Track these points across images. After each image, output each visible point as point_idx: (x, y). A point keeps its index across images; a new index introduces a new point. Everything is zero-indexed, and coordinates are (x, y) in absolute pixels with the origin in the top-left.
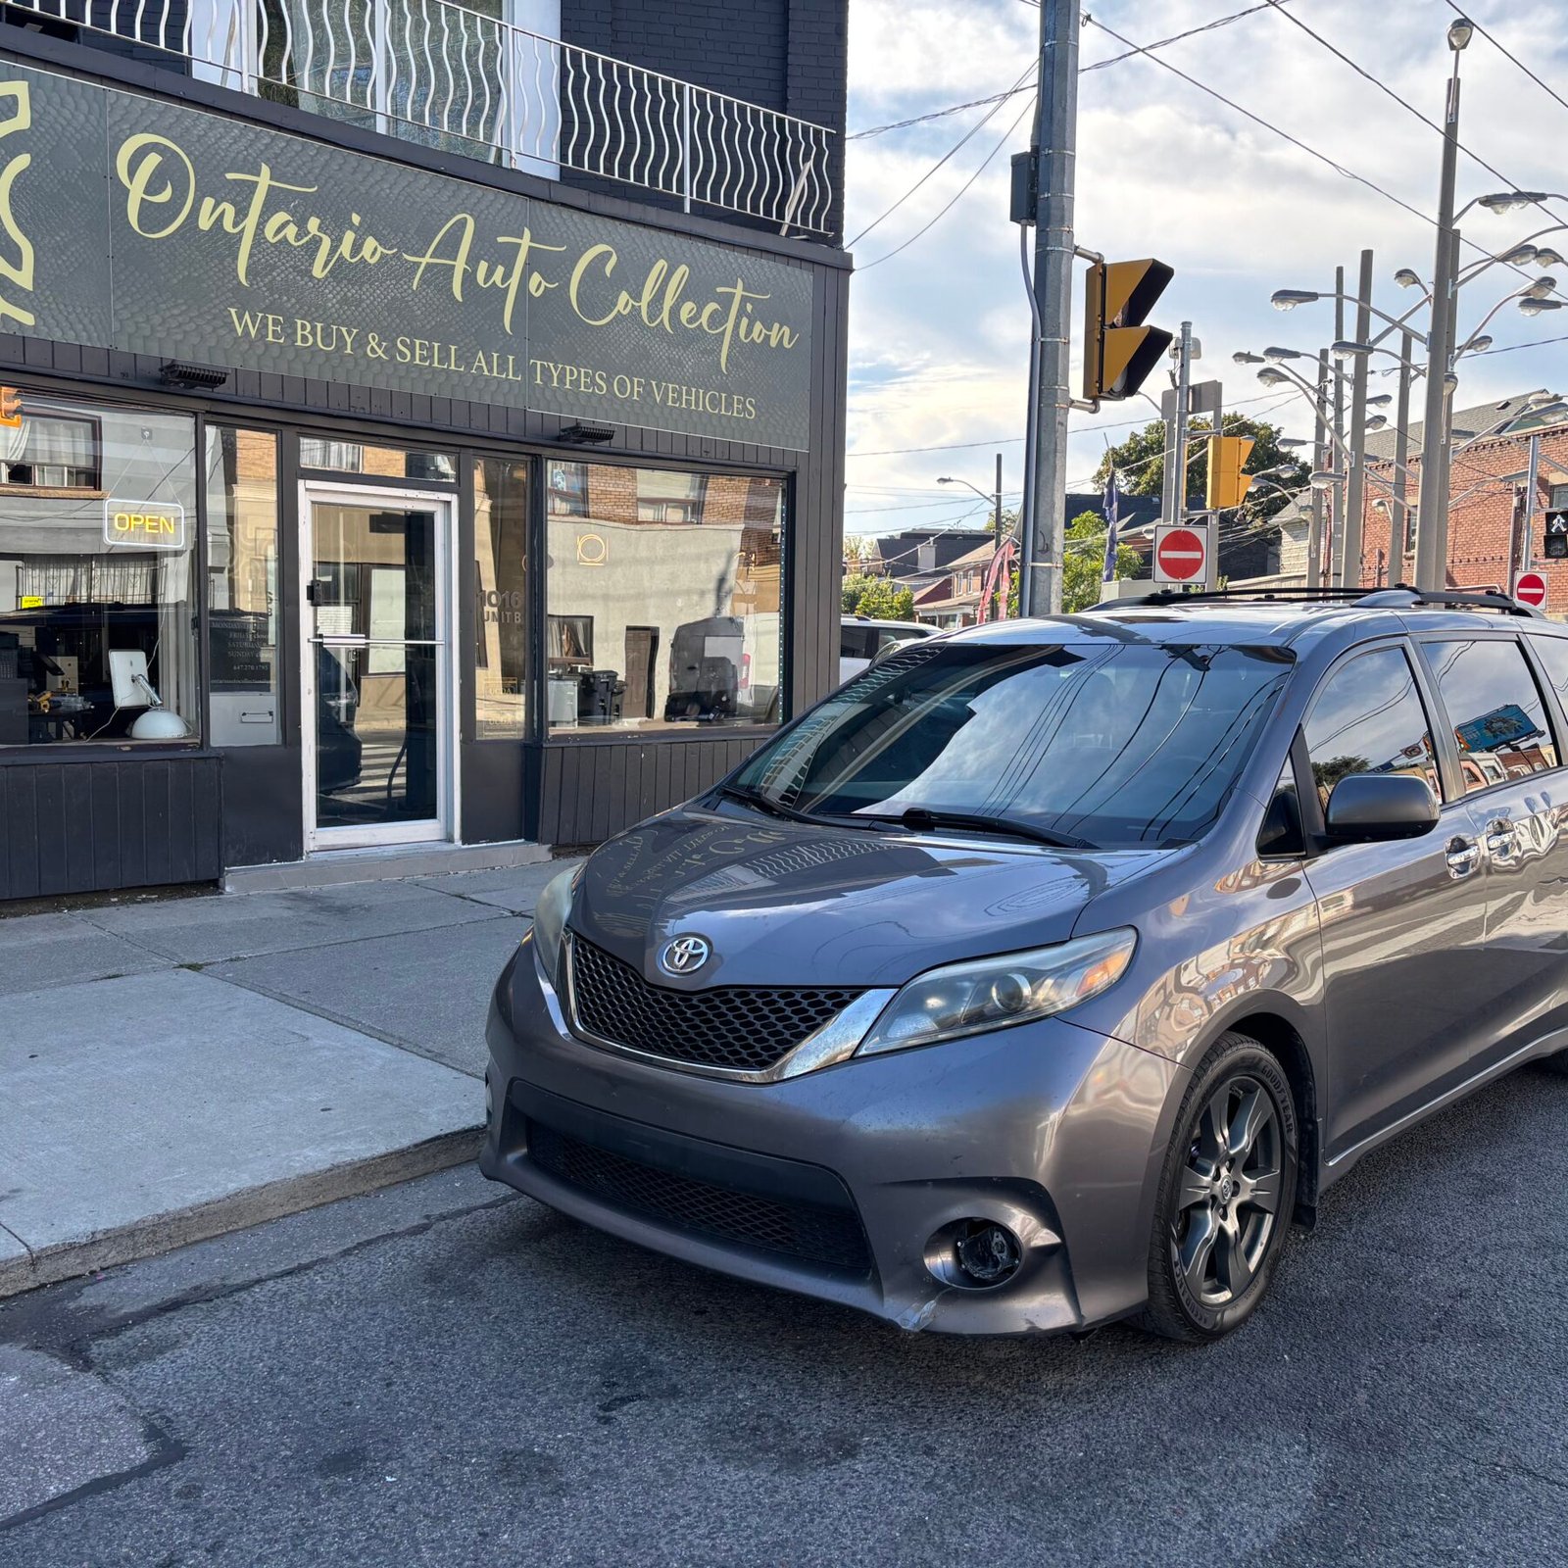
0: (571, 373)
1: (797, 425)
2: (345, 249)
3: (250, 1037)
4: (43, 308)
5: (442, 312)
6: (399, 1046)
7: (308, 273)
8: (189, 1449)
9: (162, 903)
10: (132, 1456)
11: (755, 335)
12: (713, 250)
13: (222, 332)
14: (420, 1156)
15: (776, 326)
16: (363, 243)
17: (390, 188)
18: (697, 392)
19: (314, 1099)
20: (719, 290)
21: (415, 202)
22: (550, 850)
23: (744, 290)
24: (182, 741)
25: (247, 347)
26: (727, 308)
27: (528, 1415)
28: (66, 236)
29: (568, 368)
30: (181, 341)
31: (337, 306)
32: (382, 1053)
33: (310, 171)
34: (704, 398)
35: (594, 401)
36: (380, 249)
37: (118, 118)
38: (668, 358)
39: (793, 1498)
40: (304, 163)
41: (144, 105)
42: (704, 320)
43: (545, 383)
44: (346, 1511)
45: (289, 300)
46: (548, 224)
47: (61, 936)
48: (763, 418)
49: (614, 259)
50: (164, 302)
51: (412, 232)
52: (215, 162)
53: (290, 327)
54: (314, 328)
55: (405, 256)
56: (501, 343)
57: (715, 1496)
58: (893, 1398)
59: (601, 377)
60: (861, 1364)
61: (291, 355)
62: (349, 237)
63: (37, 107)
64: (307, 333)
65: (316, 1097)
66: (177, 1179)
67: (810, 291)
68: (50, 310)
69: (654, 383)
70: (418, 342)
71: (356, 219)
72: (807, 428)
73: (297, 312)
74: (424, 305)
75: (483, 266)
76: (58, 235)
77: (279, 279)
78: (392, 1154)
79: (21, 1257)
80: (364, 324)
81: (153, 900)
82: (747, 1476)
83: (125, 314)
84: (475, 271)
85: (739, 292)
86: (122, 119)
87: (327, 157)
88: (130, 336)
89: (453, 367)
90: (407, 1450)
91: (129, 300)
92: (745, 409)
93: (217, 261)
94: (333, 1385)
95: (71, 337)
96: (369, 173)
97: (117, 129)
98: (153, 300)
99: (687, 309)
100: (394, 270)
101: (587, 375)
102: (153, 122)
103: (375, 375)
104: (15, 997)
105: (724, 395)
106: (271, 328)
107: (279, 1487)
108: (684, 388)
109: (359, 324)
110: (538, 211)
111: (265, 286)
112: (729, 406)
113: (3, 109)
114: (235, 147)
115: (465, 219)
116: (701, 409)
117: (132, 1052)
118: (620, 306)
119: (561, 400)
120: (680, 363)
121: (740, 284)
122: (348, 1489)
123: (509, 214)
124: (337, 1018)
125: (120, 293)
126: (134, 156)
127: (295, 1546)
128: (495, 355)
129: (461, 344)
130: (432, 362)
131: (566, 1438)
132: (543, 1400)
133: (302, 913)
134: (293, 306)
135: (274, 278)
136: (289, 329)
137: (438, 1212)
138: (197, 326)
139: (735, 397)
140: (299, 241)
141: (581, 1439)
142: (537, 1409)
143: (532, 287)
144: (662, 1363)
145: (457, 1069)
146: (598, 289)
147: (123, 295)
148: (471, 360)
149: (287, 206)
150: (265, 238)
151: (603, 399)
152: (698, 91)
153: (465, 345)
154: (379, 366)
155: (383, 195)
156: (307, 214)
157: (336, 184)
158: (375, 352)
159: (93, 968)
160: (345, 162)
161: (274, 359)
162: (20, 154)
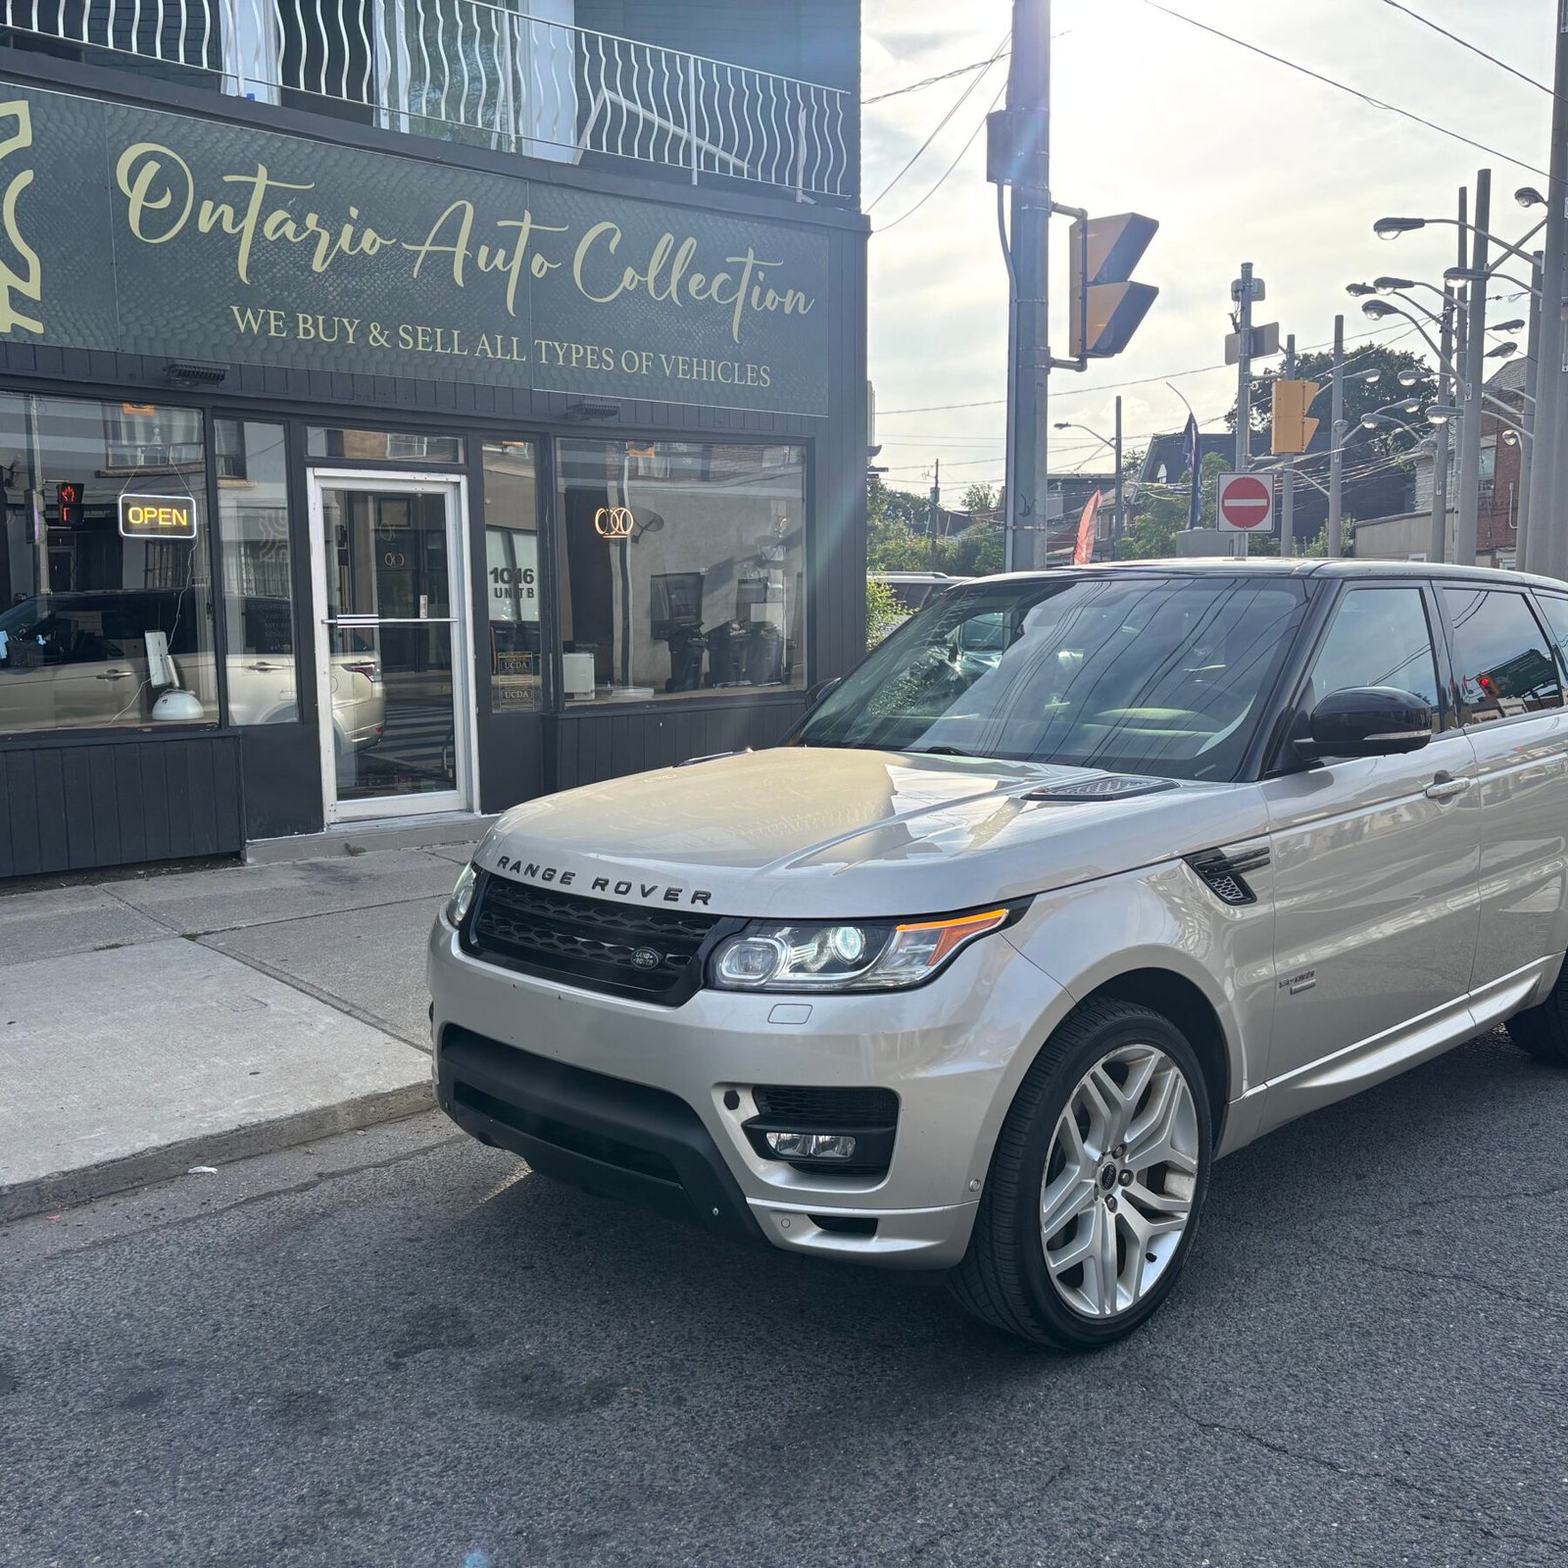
0: (577, 351)
1: (816, 391)
2: (344, 242)
3: (215, 1004)
4: (51, 317)
5: (444, 298)
6: (348, 1013)
7: (308, 267)
9: (185, 875)
11: (768, 303)
12: (720, 220)
13: (226, 329)
15: (791, 293)
16: (362, 236)
17: (387, 180)
18: (709, 363)
19: (248, 1063)
20: (728, 260)
21: (413, 192)
23: (756, 258)
24: (201, 722)
25: (249, 342)
26: (737, 278)
27: (329, 1359)
28: (71, 246)
29: (574, 346)
30: (185, 341)
31: (338, 298)
32: (329, 1018)
33: (307, 169)
34: (716, 369)
35: (602, 376)
36: (379, 240)
37: (116, 130)
38: (677, 331)
39: (532, 1441)
40: (300, 162)
41: (140, 115)
42: (714, 290)
43: (550, 362)
44: (129, 1443)
45: (290, 295)
46: (549, 205)
47: (82, 908)
48: (778, 385)
49: (618, 236)
50: (168, 304)
51: (410, 221)
52: (212, 166)
53: (292, 321)
54: (315, 321)
55: (405, 245)
56: (505, 326)
57: (463, 1437)
58: (669, 1351)
59: (607, 353)
60: (654, 1318)
61: (293, 348)
62: (348, 230)
63: (39, 124)
64: (308, 327)
65: (250, 1062)
66: (92, 1139)
67: (826, 255)
68: (58, 317)
69: (663, 356)
70: (420, 329)
71: (354, 212)
72: (826, 392)
73: (298, 307)
74: (425, 292)
75: (484, 251)
76: (62, 245)
77: (279, 275)
78: (298, 1116)
80: (365, 314)
81: (177, 872)
82: (500, 1421)
83: (130, 318)
84: (476, 256)
85: (750, 260)
86: (121, 130)
87: (323, 153)
88: (135, 338)
89: (456, 352)
90: (207, 1391)
92: (759, 377)
93: (217, 262)
95: (79, 343)
96: (365, 167)
97: (116, 140)
98: (157, 302)
99: (696, 281)
100: (392, 260)
101: (593, 352)
102: (150, 131)
103: (378, 363)
104: (19, 966)
105: (737, 365)
106: (273, 323)
107: (79, 1421)
108: (695, 360)
109: (360, 315)
110: (538, 194)
111: (266, 282)
112: (743, 375)
113: (5, 128)
114: (231, 150)
115: (464, 205)
116: (713, 379)
117: (101, 1018)
118: (626, 282)
119: (568, 377)
120: (690, 336)
121: (751, 252)
122: (138, 1424)
123: (508, 198)
124: (302, 986)
125: (125, 298)
126: (133, 165)
127: (71, 1472)
128: (499, 337)
129: (464, 329)
130: (435, 348)
131: (351, 1382)
132: (347, 1347)
133: (313, 883)
134: (294, 300)
135: (274, 275)
136: (291, 323)
137: (330, 1171)
138: (201, 325)
139: (749, 366)
140: (298, 237)
141: (365, 1383)
142: (338, 1355)
143: (535, 268)
144: (470, 1315)
145: (392, 1035)
146: (602, 267)
147: (128, 298)
148: (474, 344)
149: (285, 204)
150: (264, 237)
151: (612, 376)
152: (703, 62)
153: (469, 329)
154: (381, 354)
155: (380, 186)
156: (305, 210)
157: (333, 180)
158: (378, 341)
159: (99, 938)
160: (342, 156)
161: (277, 353)
162: (24, 170)
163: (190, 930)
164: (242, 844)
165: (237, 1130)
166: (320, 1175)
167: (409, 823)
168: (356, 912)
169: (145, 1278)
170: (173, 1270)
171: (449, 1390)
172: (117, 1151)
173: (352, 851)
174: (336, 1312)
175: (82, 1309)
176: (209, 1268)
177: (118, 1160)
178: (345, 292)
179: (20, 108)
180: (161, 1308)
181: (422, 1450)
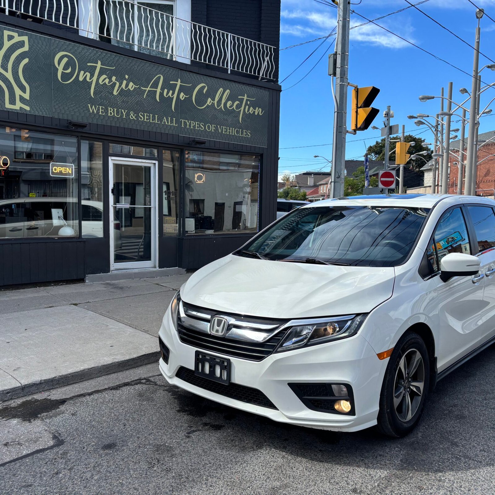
1: (264, 139)
2: (123, 86)
3: (91, 325)
4: (32, 105)
5: (153, 105)
6: (135, 328)
7: (112, 93)
8: (65, 442)
9: (68, 285)
10: (48, 444)
11: (250, 111)
12: (237, 85)
13: (86, 112)
14: (139, 360)
15: (257, 108)
16: (129, 84)
17: (137, 67)
18: (232, 129)
19: (109, 343)
20: (239, 97)
21: (145, 71)
22: (186, 270)
23: (247, 97)
24: (74, 236)
25: (93, 116)
26: (242, 103)
27: (165, 435)
28: (39, 83)
29: (192, 122)
30: (73, 115)
31: (121, 103)
32: (129, 330)
33: (113, 63)
34: (234, 131)
35: (200, 132)
36: (134, 86)
38: (223, 119)
40: (111, 60)
41: (63, 43)
42: (234, 107)
43: (185, 127)
44: (110, 460)
45: (106, 102)
46: (186, 77)
47: (36, 295)
48: (253, 137)
49: (206, 88)
50: (69, 103)
51: (144, 80)
52: (84, 60)
54: (114, 110)
55: (142, 88)
56: (171, 114)
57: (219, 458)
59: (202, 124)
61: (107, 118)
62: (125, 82)
63: (31, 44)
64: (112, 112)
65: (109, 342)
66: (66, 366)
67: (268, 97)
68: (35, 105)
69: (219, 126)
70: (145, 114)
71: (127, 77)
72: (267, 140)
73: (109, 105)
74: (147, 103)
75: (166, 91)
76: (37, 83)
78: (130, 359)
79: (19, 387)
80: (129, 109)
81: (64, 285)
82: (229, 453)
83: (57, 107)
84: (163, 92)
85: (245, 98)
86: (56, 47)
87: (118, 58)
88: (58, 113)
89: (156, 122)
90: (129, 444)
92: (247, 134)
93: (84, 90)
94: (108, 425)
95: (41, 114)
96: (130, 63)
97: (54, 50)
98: (65, 102)
100: (138, 92)
101: (198, 124)
102: (65, 48)
103: (132, 124)
104: (22, 312)
105: (240, 130)
106: (101, 110)
107: (91, 453)
108: (228, 128)
109: (128, 109)
110: (183, 74)
111: (99, 97)
112: (242, 133)
114: (90, 55)
115: (160, 76)
116: (233, 134)
117: (55, 329)
118: (208, 103)
119: (189, 132)
120: (227, 120)
121: (246, 95)
122: (110, 454)
123: (174, 74)
124: (117, 320)
126: (60, 59)
127: (94, 469)
128: (169, 118)
129: (159, 115)
130: (150, 120)
131: (176, 441)
132: (170, 431)
133: (109, 289)
134: (107, 104)
135: (102, 95)
136: (106, 111)
137: (143, 377)
138: (79, 110)
139: (244, 131)
140: (109, 83)
141: (180, 442)
142: (168, 433)
143: (181, 97)
145: (152, 335)
146: (201, 98)
147: (56, 101)
148: (162, 120)
149: (106, 73)
150: (99, 83)
151: (203, 132)
152: (233, 36)
153: (160, 115)
154: (133, 122)
155: (135, 69)
156: (112, 75)
157: (121, 66)
158: (133, 117)
159: (45, 304)
160: (124, 59)
161: (102, 120)
162: (25, 58)
163: (74, 303)
164: (85, 277)
165: (112, 364)
167: (136, 271)
168: (126, 298)
169: (95, 409)
171: (208, 444)
175: (78, 419)
177: (76, 373)
179: (25, 39)
180: (104, 419)
181: (207, 462)
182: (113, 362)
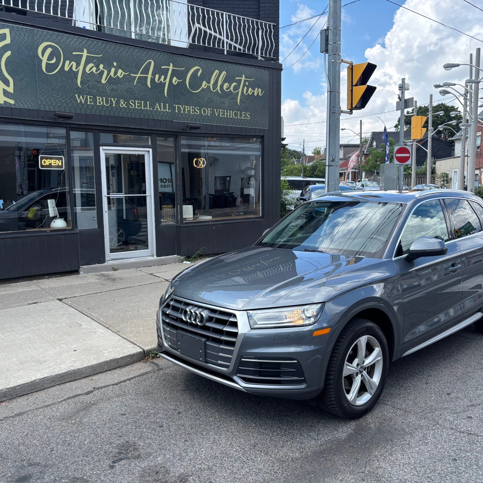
1: (264, 120)
2: (112, 74)
3: (65, 325)
4: (17, 98)
5: (144, 91)
6: (108, 328)
7: (100, 82)
9: (60, 278)
11: (249, 92)
12: (234, 66)
13: (73, 102)
15: (256, 89)
16: (118, 71)
17: (126, 54)
18: (230, 112)
19: (73, 347)
20: (237, 78)
21: (134, 57)
23: (245, 78)
24: (66, 228)
25: (81, 106)
26: (239, 84)
27: (89, 464)
28: (23, 75)
29: (186, 107)
30: (60, 106)
31: (110, 92)
32: (101, 330)
33: (99, 50)
34: (232, 114)
35: (196, 116)
36: (123, 73)
37: (38, 38)
38: (220, 101)
40: (97, 48)
41: (46, 33)
42: (232, 88)
43: (179, 112)
45: (94, 91)
46: (178, 61)
47: (26, 289)
48: (252, 119)
49: (201, 71)
50: (55, 94)
51: (133, 67)
52: (69, 49)
53: (95, 99)
54: (102, 99)
55: (132, 75)
56: (164, 100)
58: (208, 462)
59: (197, 109)
60: (203, 448)
61: (95, 108)
62: (113, 70)
63: (12, 36)
64: (100, 101)
66: (18, 375)
67: (268, 77)
69: (215, 110)
70: (136, 101)
71: (115, 64)
72: (268, 121)
73: (97, 94)
74: (138, 89)
75: (157, 76)
76: (20, 75)
77: (91, 84)
78: (88, 367)
80: (119, 97)
81: (58, 277)
83: (43, 99)
84: (154, 78)
85: (243, 78)
87: (105, 45)
88: (44, 105)
89: (148, 109)
90: (46, 476)
91: (43, 94)
92: (246, 116)
93: (71, 80)
94: (35, 450)
95: (26, 107)
96: (119, 49)
97: (37, 41)
98: (51, 93)
99: (226, 85)
100: (128, 79)
101: (193, 108)
102: (49, 38)
103: (123, 112)
104: (4, 310)
105: (239, 112)
106: (89, 100)
108: (225, 111)
109: (117, 97)
110: (175, 58)
111: (86, 87)
112: (241, 116)
113: (2, 37)
114: (75, 44)
115: (151, 61)
116: (231, 117)
118: (203, 86)
119: (184, 117)
120: (224, 103)
121: (244, 76)
123: (165, 59)
126: (43, 49)
128: (162, 104)
130: (141, 108)
131: (96, 473)
132: (96, 458)
133: (101, 281)
134: (96, 92)
135: (89, 84)
137: (97, 387)
138: (65, 101)
139: (243, 113)
140: (97, 72)
141: (101, 474)
142: (92, 462)
143: (174, 81)
144: (140, 445)
145: (121, 337)
146: (196, 81)
147: (42, 92)
148: (154, 106)
149: (93, 61)
150: (86, 72)
151: (198, 116)
152: (228, 15)
153: (152, 101)
154: (124, 110)
155: (123, 55)
156: (99, 63)
157: (108, 53)
158: (123, 105)
159: (31, 300)
160: (111, 46)
161: (90, 109)
162: (8, 51)
163: (60, 297)
164: (79, 268)
165: (67, 372)
166: (94, 388)
168: (114, 291)
169: (31, 429)
170: (40, 426)
172: (26, 380)
173: (114, 270)
174: (94, 444)
175: (8, 441)
176: (52, 425)
177: (26, 384)
178: (112, 90)
179: (7, 31)
180: (34, 442)
182: (69, 370)
